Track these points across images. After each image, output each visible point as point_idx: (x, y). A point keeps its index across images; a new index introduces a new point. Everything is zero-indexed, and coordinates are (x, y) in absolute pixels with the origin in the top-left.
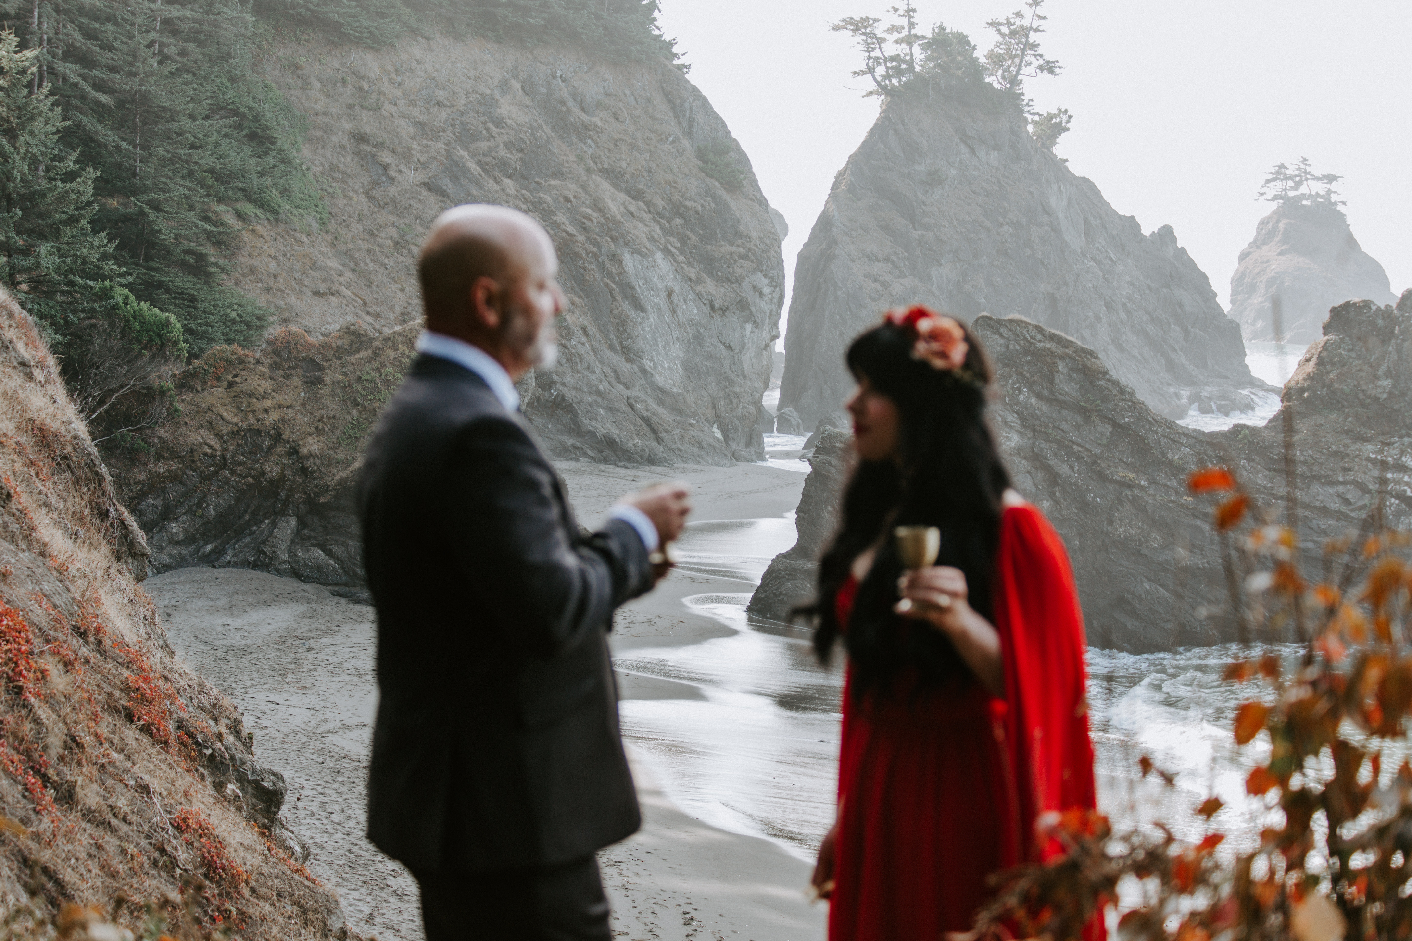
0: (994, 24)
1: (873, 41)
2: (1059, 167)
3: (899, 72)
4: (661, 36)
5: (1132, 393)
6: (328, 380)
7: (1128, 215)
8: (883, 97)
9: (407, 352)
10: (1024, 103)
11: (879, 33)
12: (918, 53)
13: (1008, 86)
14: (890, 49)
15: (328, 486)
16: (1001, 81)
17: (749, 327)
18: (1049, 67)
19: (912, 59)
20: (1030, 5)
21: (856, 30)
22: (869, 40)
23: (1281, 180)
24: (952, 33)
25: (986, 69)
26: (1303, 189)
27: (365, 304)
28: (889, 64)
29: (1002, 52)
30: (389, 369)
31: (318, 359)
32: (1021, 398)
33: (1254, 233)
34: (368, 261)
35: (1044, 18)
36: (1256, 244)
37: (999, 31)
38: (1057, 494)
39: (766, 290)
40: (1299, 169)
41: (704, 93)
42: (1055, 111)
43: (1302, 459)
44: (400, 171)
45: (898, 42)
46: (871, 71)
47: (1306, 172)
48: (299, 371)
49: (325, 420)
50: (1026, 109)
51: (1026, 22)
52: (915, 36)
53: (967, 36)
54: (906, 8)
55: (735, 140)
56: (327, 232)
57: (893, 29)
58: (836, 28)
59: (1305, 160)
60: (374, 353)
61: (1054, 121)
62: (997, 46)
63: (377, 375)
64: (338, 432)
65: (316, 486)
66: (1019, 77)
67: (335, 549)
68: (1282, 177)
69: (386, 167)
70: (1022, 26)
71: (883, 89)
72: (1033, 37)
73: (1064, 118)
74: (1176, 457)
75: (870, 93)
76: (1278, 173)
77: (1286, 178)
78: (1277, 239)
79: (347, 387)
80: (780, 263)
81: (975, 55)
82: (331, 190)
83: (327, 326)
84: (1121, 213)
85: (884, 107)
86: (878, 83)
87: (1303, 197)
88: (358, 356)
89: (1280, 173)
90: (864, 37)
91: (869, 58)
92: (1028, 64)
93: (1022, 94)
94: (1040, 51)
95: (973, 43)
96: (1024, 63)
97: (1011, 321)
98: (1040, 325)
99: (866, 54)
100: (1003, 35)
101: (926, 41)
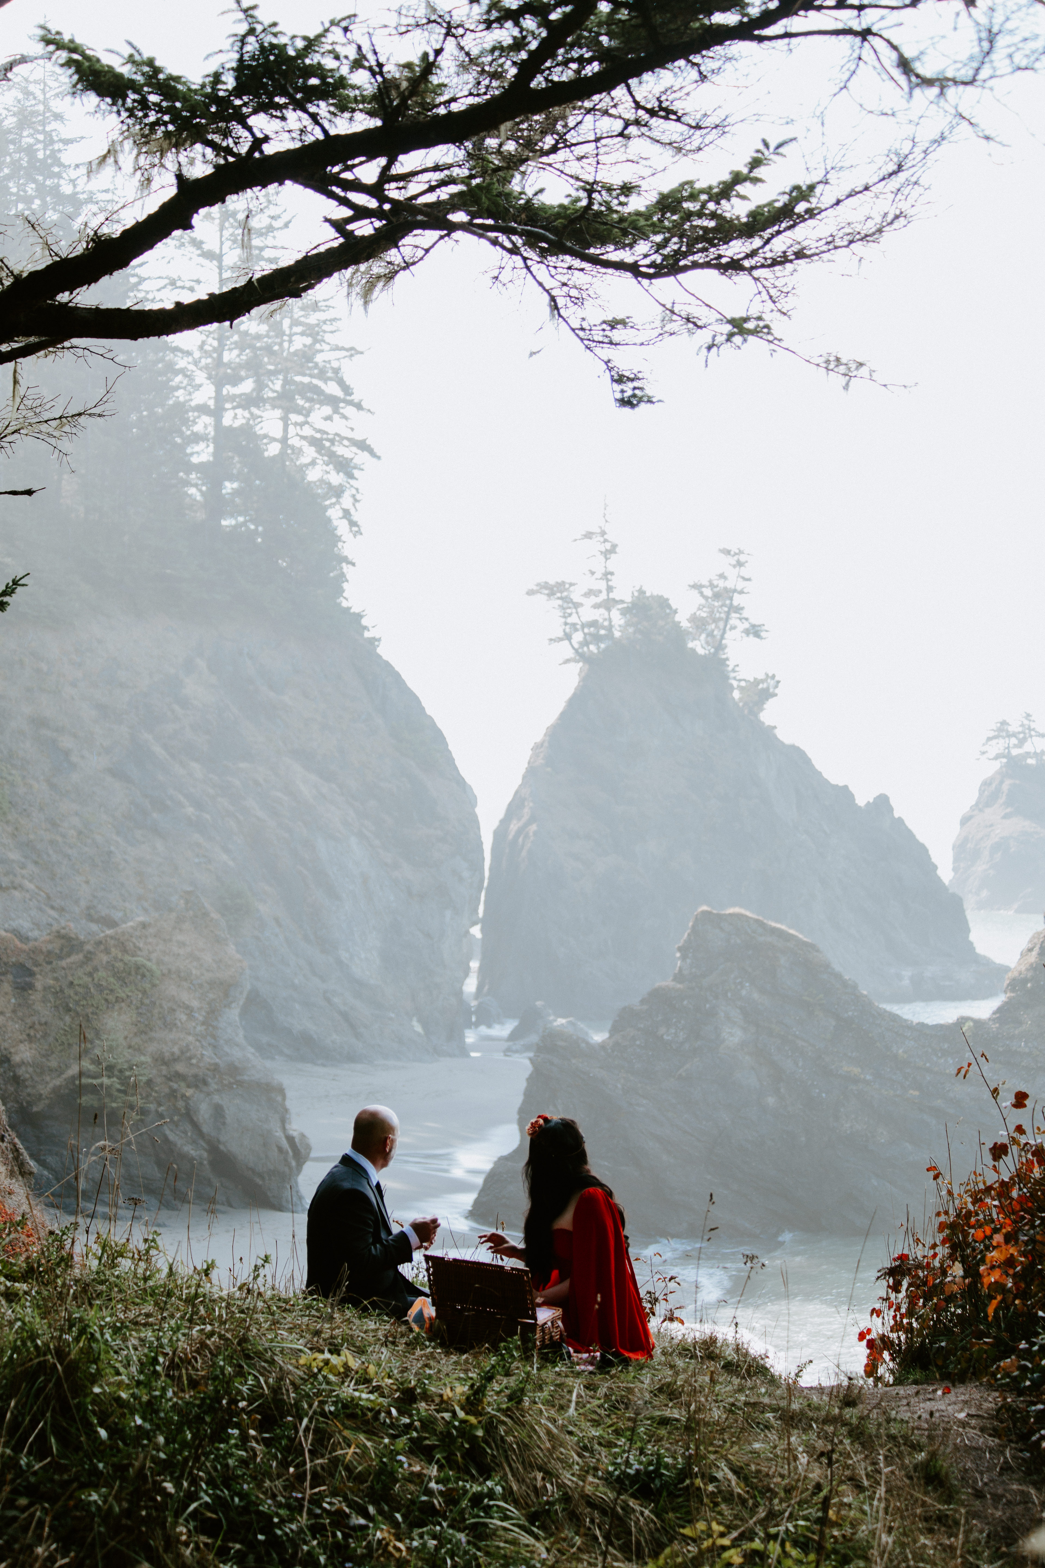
0: (697, 587)
1: (569, 605)
2: (767, 734)
3: (597, 639)
4: (350, 608)
5: (855, 987)
6: (39, 985)
7: (841, 784)
8: (581, 664)
9: (120, 955)
10: (730, 668)
11: (576, 597)
12: (617, 619)
13: (712, 650)
14: (588, 614)
15: (41, 1095)
16: (705, 646)
17: (448, 913)
18: (755, 631)
19: (611, 627)
20: (734, 566)
21: (551, 594)
22: (565, 605)
23: (1004, 738)
24: (652, 596)
25: (689, 633)
26: (1028, 747)
27: (49, 898)
28: (586, 630)
29: (704, 615)
30: (102, 973)
31: (29, 964)
32: (744, 992)
33: (976, 795)
34: (51, 852)
35: (749, 580)
36: (980, 806)
37: (701, 593)
38: (782, 1090)
39: (466, 874)
40: (1022, 725)
42: (761, 676)
43: (1027, 1050)
44: (83, 757)
45: (596, 606)
46: (568, 637)
47: (1030, 729)
48: (10, 977)
49: (37, 1026)
50: (732, 675)
51: (730, 584)
52: (614, 600)
53: (667, 600)
54: (603, 570)
55: (430, 717)
56: (7, 822)
57: (590, 593)
58: (530, 593)
59: (1028, 716)
60: (85, 957)
61: (761, 686)
62: (699, 609)
63: (90, 979)
64: (51, 1039)
65: (29, 1095)
66: (724, 642)
67: (50, 1159)
68: (1004, 734)
69: (67, 753)
70: (725, 589)
71: (581, 656)
72: (737, 600)
73: (772, 683)
74: (901, 1051)
75: (567, 661)
76: (1000, 730)
77: (1010, 735)
78: (1001, 801)
79: (58, 993)
80: (480, 844)
81: (677, 618)
82: (10, 778)
83: (11, 922)
84: (833, 781)
85: (583, 674)
86: (576, 650)
87: (1028, 755)
88: (69, 960)
89: (1002, 730)
90: (560, 602)
91: (566, 624)
92: (733, 628)
93: (727, 659)
94: (745, 614)
95: (674, 607)
96: (728, 627)
97: (730, 915)
98: (761, 918)
99: (563, 620)
100: (706, 598)
101: (625, 605)
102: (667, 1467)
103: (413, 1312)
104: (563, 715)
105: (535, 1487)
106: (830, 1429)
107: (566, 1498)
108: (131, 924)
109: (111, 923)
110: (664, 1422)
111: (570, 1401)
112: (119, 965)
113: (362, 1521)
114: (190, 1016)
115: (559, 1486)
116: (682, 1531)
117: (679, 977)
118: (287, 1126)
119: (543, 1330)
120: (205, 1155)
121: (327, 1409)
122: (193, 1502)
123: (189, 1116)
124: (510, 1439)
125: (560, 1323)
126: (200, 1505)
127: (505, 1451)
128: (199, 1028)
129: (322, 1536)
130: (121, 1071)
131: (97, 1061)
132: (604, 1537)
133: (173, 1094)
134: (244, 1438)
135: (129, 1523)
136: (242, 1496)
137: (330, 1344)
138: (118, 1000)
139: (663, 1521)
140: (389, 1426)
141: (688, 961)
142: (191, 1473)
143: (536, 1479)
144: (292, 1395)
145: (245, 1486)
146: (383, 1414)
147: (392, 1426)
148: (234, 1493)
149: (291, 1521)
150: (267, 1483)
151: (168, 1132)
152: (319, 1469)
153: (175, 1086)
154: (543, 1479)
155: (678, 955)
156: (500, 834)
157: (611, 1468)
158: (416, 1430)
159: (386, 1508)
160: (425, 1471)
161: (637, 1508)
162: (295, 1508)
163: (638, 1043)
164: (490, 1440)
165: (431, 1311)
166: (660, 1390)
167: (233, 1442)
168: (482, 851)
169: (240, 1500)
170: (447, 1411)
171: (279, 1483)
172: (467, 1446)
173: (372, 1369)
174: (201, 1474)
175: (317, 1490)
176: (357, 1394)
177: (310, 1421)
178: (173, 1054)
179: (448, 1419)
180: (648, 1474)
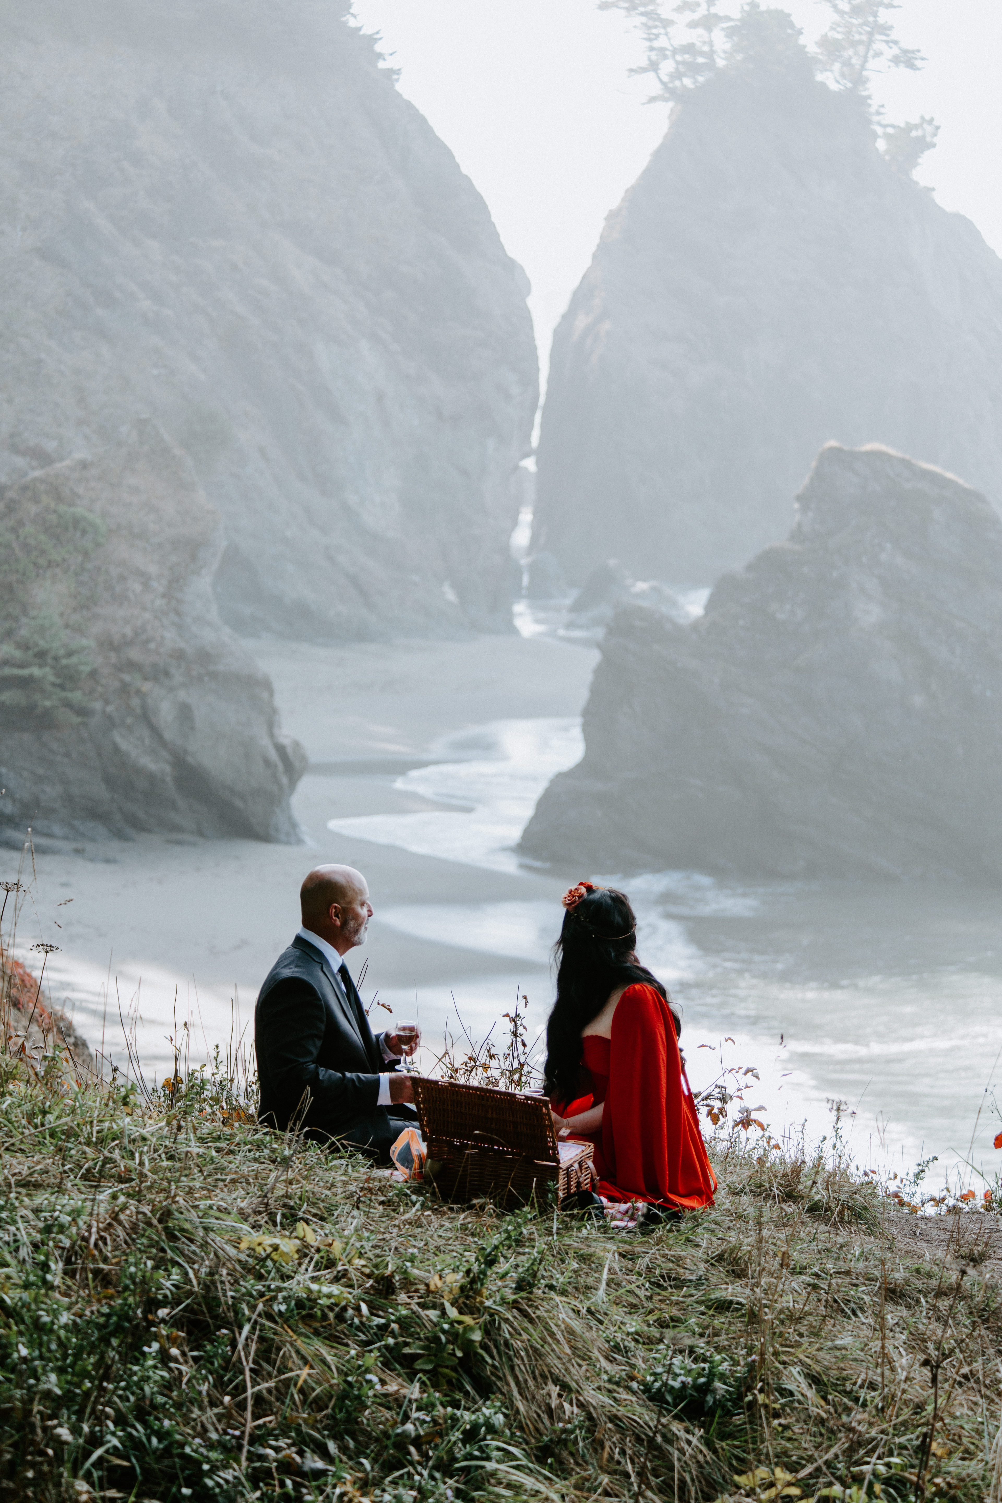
1: (656, 23)
2: (922, 198)
3: (693, 69)
4: (360, 29)
8: (671, 104)
9: (53, 505)
10: (873, 110)
11: (665, 12)
12: (721, 41)
13: (849, 85)
14: (681, 35)
16: (839, 79)
17: (491, 443)
18: (907, 59)
19: (712, 52)
22: (651, 23)
24: (768, 11)
25: (818, 61)
28: (679, 58)
29: (840, 37)
30: (29, 529)
32: (883, 556)
37: (835, 7)
38: (933, 686)
39: (514, 390)
41: (422, 111)
42: (916, 120)
45: (693, 25)
46: (654, 67)
50: (875, 118)
52: (716, 16)
53: (789, 15)
57: (684, 6)
60: (7, 506)
61: (914, 134)
62: (832, 29)
63: (13, 537)
66: (865, 73)
71: (671, 93)
72: (884, 15)
73: (929, 129)
75: (653, 99)
81: (802, 40)
85: (675, 117)
86: (665, 85)
90: (643, 19)
91: (652, 49)
92: (878, 54)
93: (869, 97)
94: (894, 35)
95: (798, 24)
96: (871, 53)
97: (868, 453)
98: (907, 457)
99: (647, 44)
100: (841, 13)
101: (731, 24)
102: (723, 1378)
103: (396, 1149)
104: (647, 173)
105: (549, 1406)
106: (944, 1304)
107: (591, 1422)
108: (67, 463)
109: (43, 458)
110: (723, 1306)
111: (598, 1280)
112: (53, 518)
113: (320, 1464)
114: (146, 585)
115: (581, 1405)
116: (736, 1478)
117: (797, 535)
118: (276, 731)
119: (568, 1175)
120: (168, 769)
121: (276, 1308)
122: (96, 1448)
123: (146, 717)
124: (517, 1344)
125: (590, 1164)
126: (107, 1451)
127: (510, 1359)
128: (159, 602)
129: (266, 1484)
130: (56, 658)
131: (25, 646)
132: (639, 1474)
133: (125, 689)
134: (164, 1358)
135: (11, 1485)
136: (162, 1435)
137: (285, 1205)
138: (50, 564)
139: (715, 1451)
140: (358, 1329)
141: (810, 514)
142: (93, 1411)
143: (550, 1396)
144: (230, 1294)
145: (167, 1423)
146: (350, 1312)
147: (363, 1327)
148: (151, 1431)
149: (226, 1467)
150: (196, 1413)
151: (118, 739)
152: (264, 1392)
153: (127, 678)
154: (560, 1396)
155: (796, 506)
156: (561, 335)
157: (650, 1379)
158: (393, 1334)
159: (352, 1444)
160: (403, 1391)
161: (682, 1434)
162: (231, 1451)
163: (741, 623)
164: (491, 1345)
165: (420, 1148)
166: (720, 1258)
167: (150, 1362)
168: (536, 358)
169: (160, 1441)
170: (434, 1307)
171: (211, 1413)
172: (459, 1354)
173: (337, 1247)
174: (108, 1409)
175: (260, 1422)
176: (315, 1287)
177: (253, 1328)
178: (124, 636)
179: (435, 1320)
180: (697, 1387)
